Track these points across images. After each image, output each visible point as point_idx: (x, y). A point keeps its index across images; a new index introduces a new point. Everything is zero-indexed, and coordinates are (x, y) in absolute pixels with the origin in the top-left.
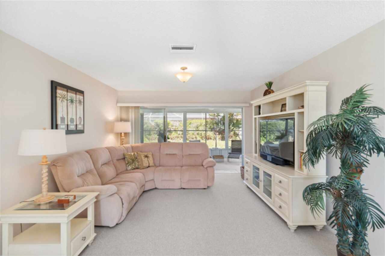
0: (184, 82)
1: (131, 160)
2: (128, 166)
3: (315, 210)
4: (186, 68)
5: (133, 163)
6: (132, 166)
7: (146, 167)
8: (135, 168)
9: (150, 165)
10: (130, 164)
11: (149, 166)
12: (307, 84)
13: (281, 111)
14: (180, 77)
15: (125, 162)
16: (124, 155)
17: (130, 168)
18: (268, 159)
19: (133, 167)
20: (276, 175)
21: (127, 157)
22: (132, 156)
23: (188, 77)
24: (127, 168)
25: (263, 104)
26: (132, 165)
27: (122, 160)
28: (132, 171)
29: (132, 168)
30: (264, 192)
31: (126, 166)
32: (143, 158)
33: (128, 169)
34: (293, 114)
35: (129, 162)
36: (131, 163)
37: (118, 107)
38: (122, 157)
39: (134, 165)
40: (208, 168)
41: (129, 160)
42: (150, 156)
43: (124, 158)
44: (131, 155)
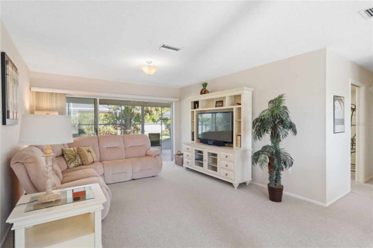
0: (149, 75)
1: (73, 156)
2: (70, 163)
3: (264, 166)
4: (151, 62)
5: (75, 160)
6: (75, 163)
7: (91, 162)
8: (78, 165)
9: (95, 160)
10: (73, 161)
11: (93, 162)
12: (244, 89)
13: (216, 106)
14: (146, 70)
15: (65, 160)
16: (63, 150)
17: (72, 165)
18: (209, 143)
19: (77, 164)
20: (222, 153)
21: (68, 153)
22: (73, 152)
23: (153, 71)
24: (68, 167)
25: (202, 100)
26: (75, 161)
27: (60, 157)
28: (74, 169)
29: (76, 166)
30: (208, 168)
31: (67, 164)
32: (86, 153)
33: (70, 167)
34: (232, 109)
35: (70, 158)
36: (74, 159)
37: (33, 92)
38: (60, 153)
39: (77, 161)
40: (156, 157)
41: (70, 156)
42: (91, 150)
43: (63, 155)
44: (71, 150)
